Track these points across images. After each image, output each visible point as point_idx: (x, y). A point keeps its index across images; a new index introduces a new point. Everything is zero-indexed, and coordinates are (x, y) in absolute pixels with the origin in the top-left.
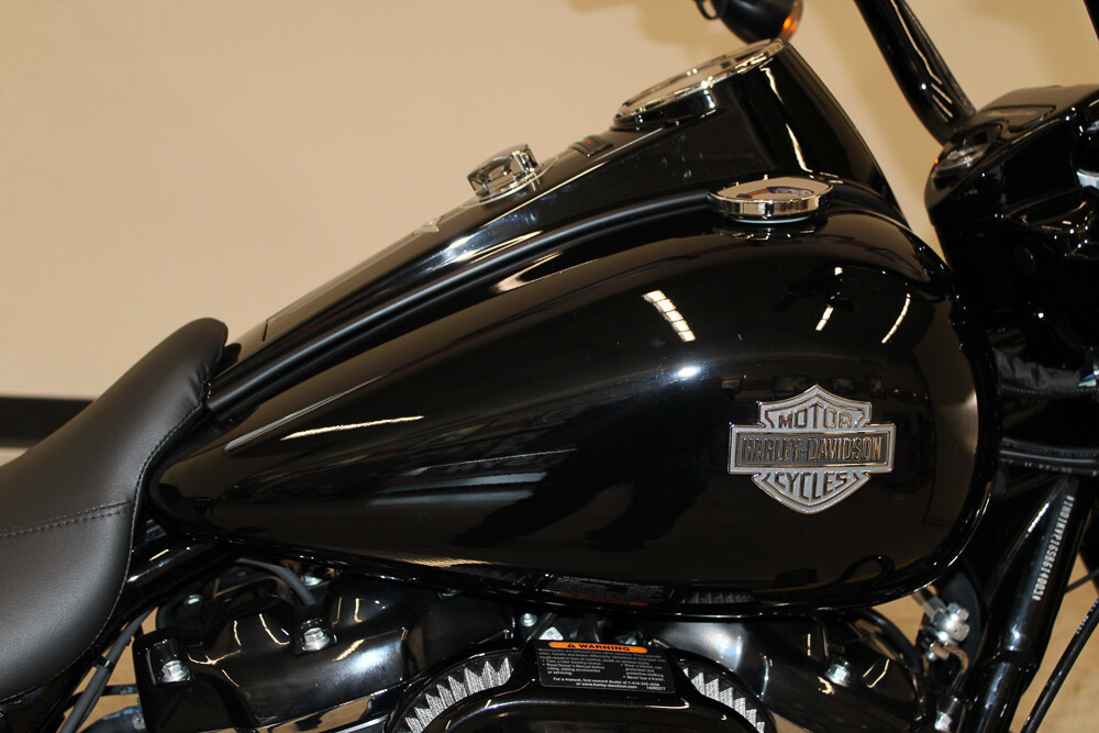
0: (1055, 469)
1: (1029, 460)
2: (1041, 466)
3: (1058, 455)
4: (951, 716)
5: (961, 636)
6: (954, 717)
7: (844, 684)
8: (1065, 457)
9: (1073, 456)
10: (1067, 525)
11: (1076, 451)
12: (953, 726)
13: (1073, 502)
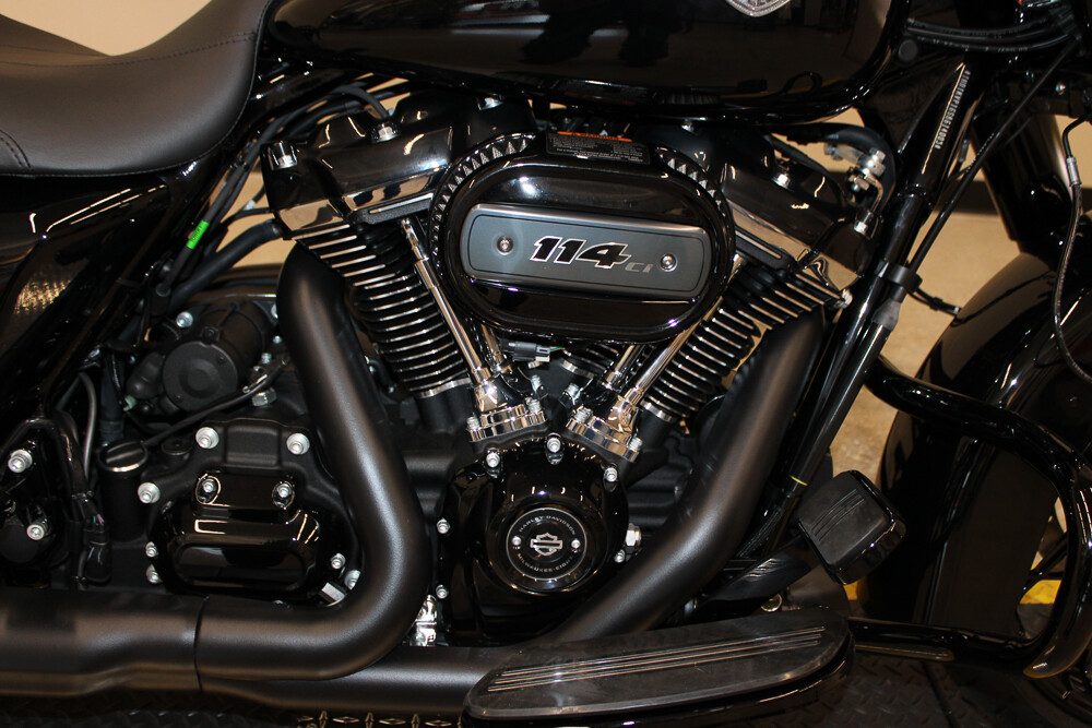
0: (957, 45)
1: (937, 38)
2: (946, 43)
3: (959, 34)
4: (866, 223)
5: (879, 172)
6: (870, 225)
7: (785, 187)
8: (965, 35)
9: (971, 35)
10: (964, 93)
11: (973, 32)
12: (868, 231)
13: (970, 76)
